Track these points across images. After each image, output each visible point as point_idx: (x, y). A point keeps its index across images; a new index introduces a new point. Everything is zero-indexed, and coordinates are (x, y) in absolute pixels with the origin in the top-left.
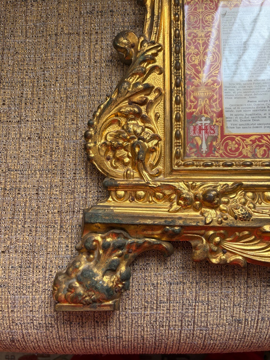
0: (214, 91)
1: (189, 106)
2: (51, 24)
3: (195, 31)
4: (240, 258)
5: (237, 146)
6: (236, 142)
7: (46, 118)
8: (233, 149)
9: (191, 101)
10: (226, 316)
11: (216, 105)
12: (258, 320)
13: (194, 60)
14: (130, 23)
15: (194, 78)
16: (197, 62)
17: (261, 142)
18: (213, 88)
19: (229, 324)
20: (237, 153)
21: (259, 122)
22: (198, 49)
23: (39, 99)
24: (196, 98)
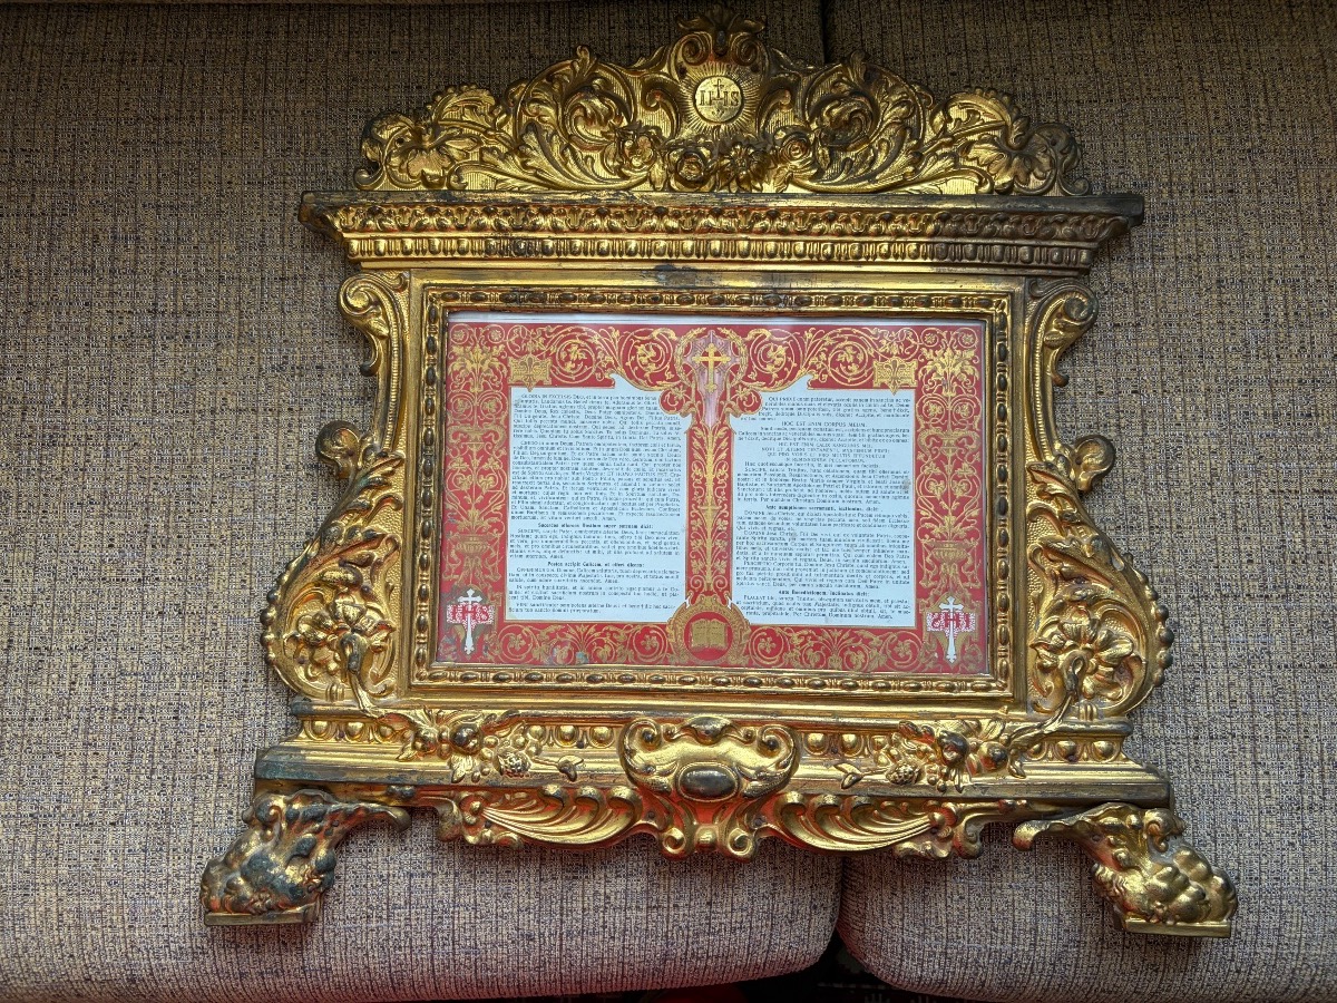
0: (491, 543)
1: (447, 569)
2: (204, 387)
3: (465, 429)
4: (515, 836)
5: (523, 642)
6: (523, 635)
7: (193, 576)
8: (518, 648)
9: (452, 561)
10: (507, 929)
11: (493, 568)
12: (561, 934)
13: (460, 482)
14: (353, 392)
15: (458, 517)
16: (465, 488)
17: (564, 636)
18: (491, 536)
19: (513, 942)
20: (524, 656)
21: (562, 602)
22: (469, 463)
23: (179, 537)
24: (461, 555)
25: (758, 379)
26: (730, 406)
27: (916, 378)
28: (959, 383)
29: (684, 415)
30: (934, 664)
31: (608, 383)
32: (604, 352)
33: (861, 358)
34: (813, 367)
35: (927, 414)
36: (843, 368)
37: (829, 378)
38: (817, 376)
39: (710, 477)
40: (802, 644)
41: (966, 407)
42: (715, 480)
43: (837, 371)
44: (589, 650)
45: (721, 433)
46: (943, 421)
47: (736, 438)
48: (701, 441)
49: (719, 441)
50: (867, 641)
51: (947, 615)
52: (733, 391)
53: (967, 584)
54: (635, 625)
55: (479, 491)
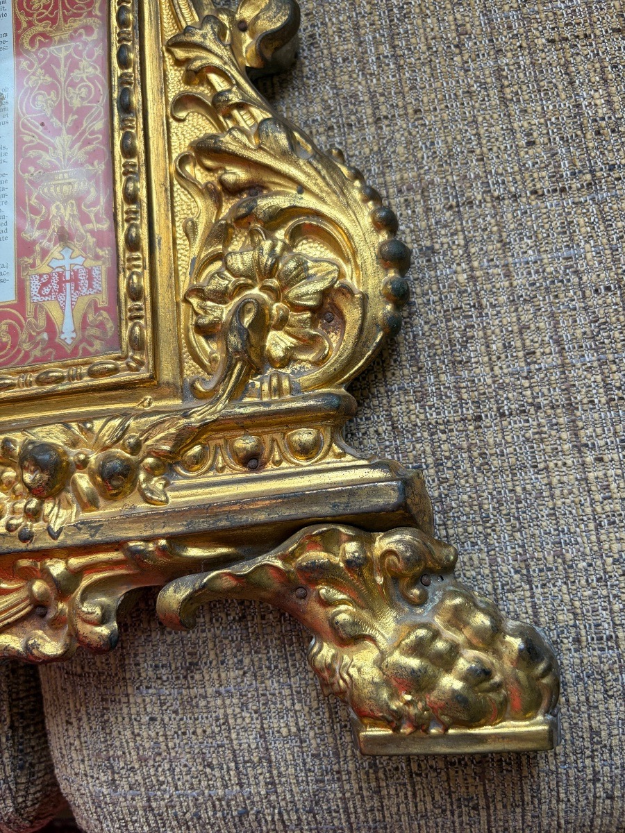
30: (43, 350)
46: (51, 13)
51: (60, 275)
53: (90, 226)
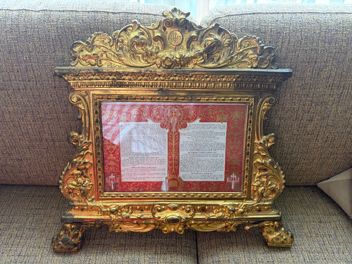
0: (117, 163)
1: (105, 170)
3: (107, 134)
4: (126, 230)
6: (126, 185)
8: (125, 188)
9: (106, 167)
11: (118, 169)
13: (107, 147)
15: (107, 157)
16: (109, 149)
17: (137, 185)
18: (116, 161)
20: (127, 190)
21: (136, 177)
22: (109, 142)
24: (109, 166)
25: (186, 119)
26: (179, 126)
27: (228, 119)
28: (239, 120)
29: (167, 129)
31: (147, 121)
32: (144, 112)
33: (213, 114)
34: (201, 116)
35: (230, 128)
36: (209, 116)
37: (205, 119)
38: (202, 119)
39: (173, 145)
40: (196, 186)
41: (240, 127)
42: (175, 146)
43: (207, 117)
44: (143, 188)
45: (176, 133)
46: (234, 130)
47: (180, 134)
48: (171, 136)
49: (176, 136)
50: (212, 185)
51: (232, 178)
52: (180, 123)
53: (238, 171)
54: (155, 182)
55: (112, 149)
